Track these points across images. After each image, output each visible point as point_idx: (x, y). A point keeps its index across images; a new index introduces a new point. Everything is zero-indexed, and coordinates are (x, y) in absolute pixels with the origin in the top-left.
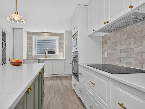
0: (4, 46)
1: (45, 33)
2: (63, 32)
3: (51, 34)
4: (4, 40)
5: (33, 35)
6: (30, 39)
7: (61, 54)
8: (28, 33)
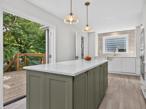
0: (83, 47)
1: (114, 33)
2: (134, 28)
3: (120, 32)
4: (83, 42)
5: (103, 36)
6: (100, 40)
7: (132, 52)
8: (99, 35)
